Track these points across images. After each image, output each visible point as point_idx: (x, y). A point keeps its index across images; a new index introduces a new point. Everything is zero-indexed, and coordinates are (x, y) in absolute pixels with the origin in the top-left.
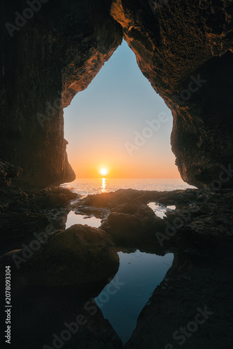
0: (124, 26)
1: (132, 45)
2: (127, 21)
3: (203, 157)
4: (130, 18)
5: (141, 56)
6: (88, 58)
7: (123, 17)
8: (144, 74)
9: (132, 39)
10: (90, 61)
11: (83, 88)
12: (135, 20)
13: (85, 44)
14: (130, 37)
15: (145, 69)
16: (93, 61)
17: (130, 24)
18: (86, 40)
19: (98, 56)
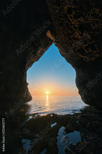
0: (52, 39)
1: (56, 45)
2: (53, 38)
3: (91, 91)
4: (54, 37)
5: (60, 49)
6: (38, 51)
7: (51, 37)
8: (62, 55)
9: (56, 43)
10: (39, 52)
11: (37, 61)
12: (55, 38)
13: (36, 46)
14: (55, 42)
15: (62, 54)
16: (40, 52)
17: (54, 39)
18: (37, 44)
19: (42, 50)
